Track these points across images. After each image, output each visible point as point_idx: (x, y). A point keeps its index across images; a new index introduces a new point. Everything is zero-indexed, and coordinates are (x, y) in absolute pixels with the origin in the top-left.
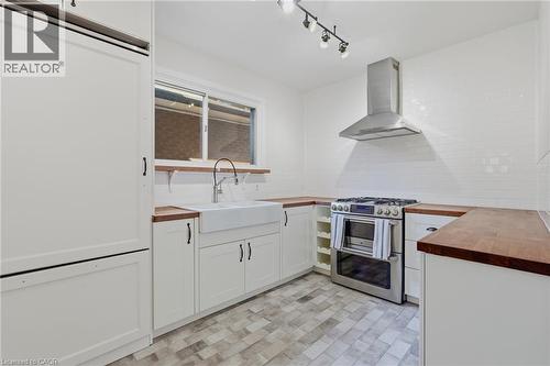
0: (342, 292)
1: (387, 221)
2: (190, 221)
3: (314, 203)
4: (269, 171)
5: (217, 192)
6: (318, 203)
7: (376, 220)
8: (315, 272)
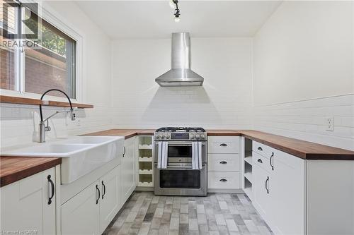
0: (169, 201)
1: (200, 143)
2: (50, 171)
3: (136, 134)
4: (92, 107)
5: (43, 128)
6: (140, 134)
7: (193, 143)
8: (137, 191)
